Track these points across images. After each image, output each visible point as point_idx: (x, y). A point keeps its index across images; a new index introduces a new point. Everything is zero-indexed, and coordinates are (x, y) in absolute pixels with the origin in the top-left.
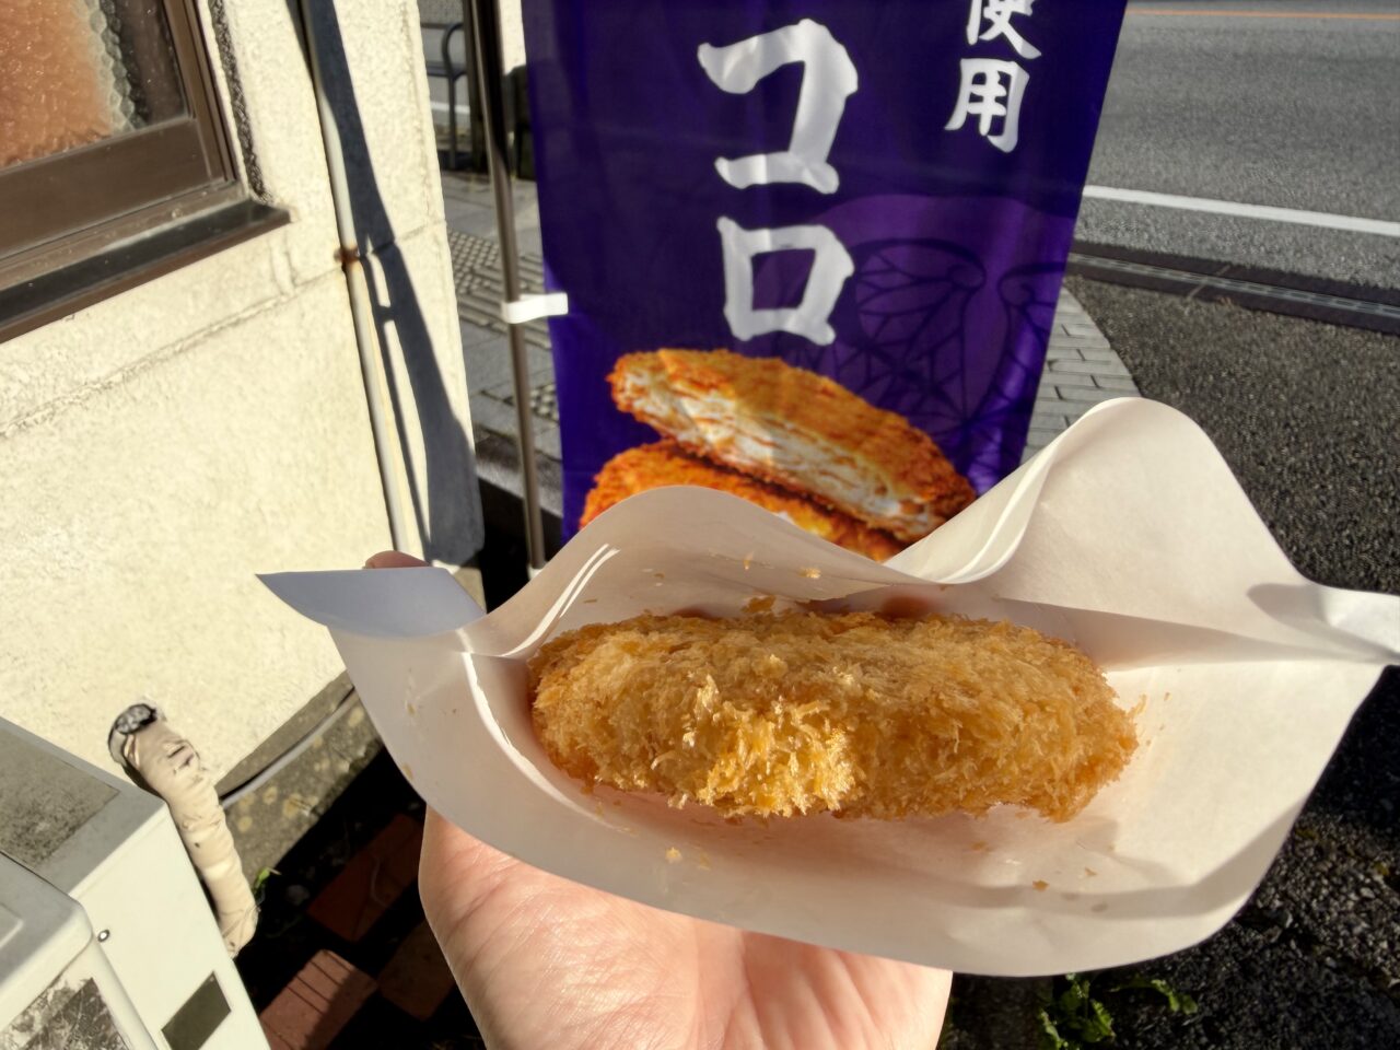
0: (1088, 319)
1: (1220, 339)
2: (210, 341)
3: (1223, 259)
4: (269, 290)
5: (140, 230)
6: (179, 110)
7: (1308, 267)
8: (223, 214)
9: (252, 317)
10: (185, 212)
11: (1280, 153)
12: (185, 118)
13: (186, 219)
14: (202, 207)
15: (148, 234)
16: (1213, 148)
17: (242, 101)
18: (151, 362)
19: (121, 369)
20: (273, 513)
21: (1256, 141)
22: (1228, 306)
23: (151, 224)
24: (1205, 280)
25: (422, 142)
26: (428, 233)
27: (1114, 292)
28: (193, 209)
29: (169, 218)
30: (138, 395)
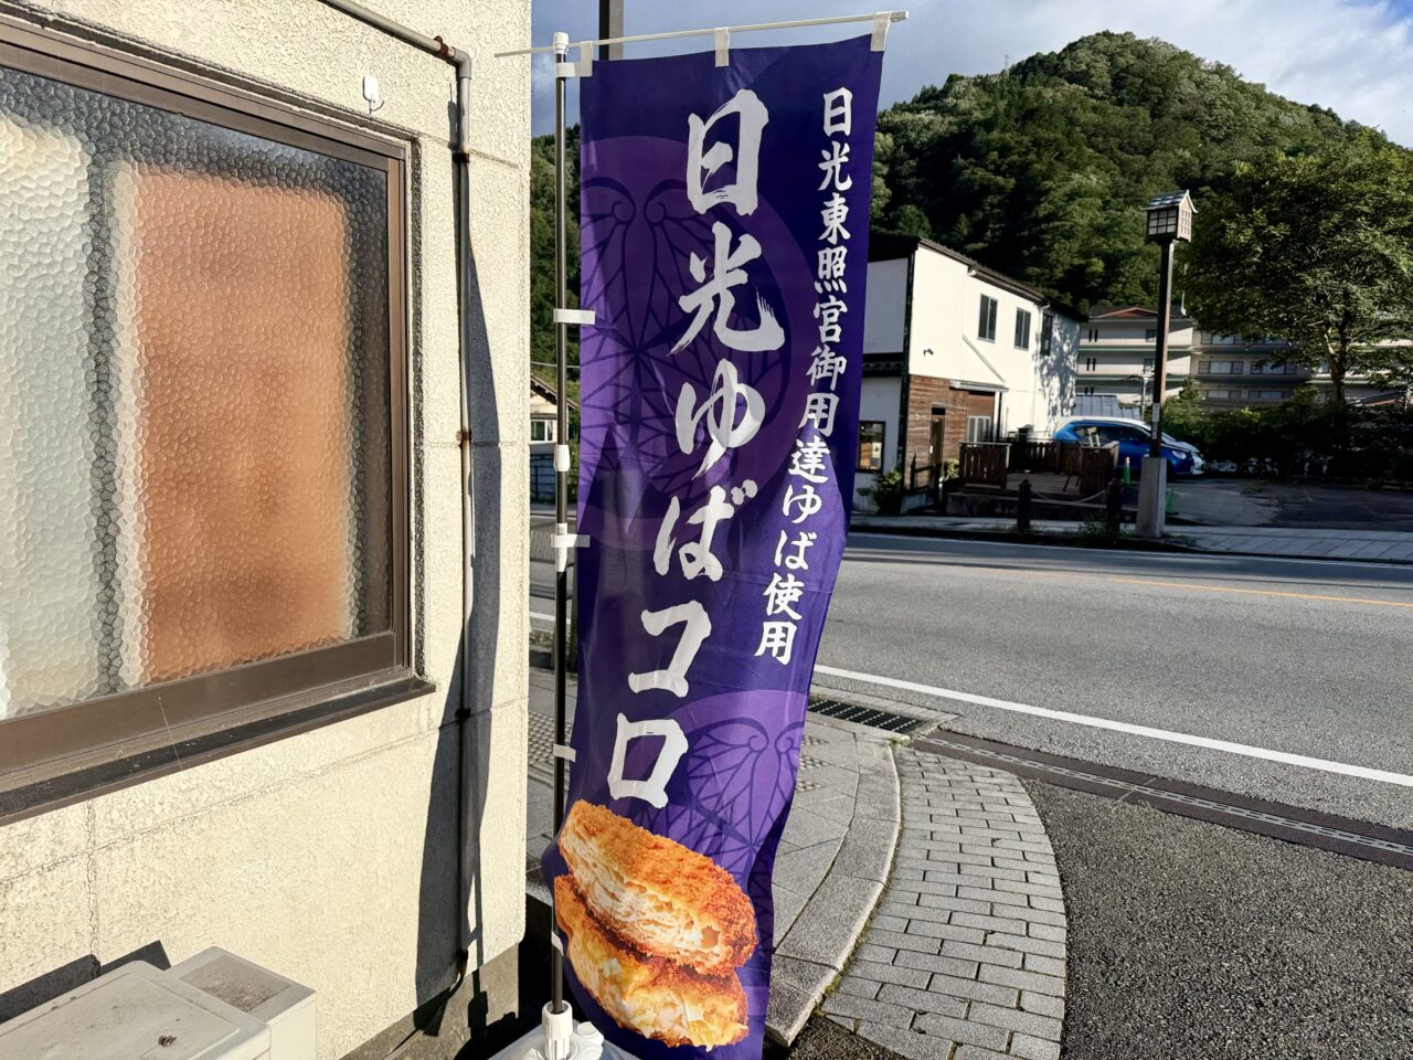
0: (1034, 811)
1: (1132, 832)
2: (374, 757)
3: (1152, 773)
4: (413, 730)
5: (351, 690)
6: (387, 628)
7: (1216, 782)
8: (398, 684)
9: (400, 746)
10: (377, 682)
11: (1212, 696)
12: (389, 632)
13: (376, 686)
14: (387, 680)
15: (354, 693)
16: (1161, 689)
17: (423, 625)
18: (338, 765)
19: (321, 767)
20: (384, 878)
21: (1195, 686)
22: (1148, 808)
23: (357, 688)
24: (1135, 788)
25: (521, 650)
26: (516, 704)
27: (1062, 792)
28: (381, 681)
29: (367, 685)
30: (327, 784)
